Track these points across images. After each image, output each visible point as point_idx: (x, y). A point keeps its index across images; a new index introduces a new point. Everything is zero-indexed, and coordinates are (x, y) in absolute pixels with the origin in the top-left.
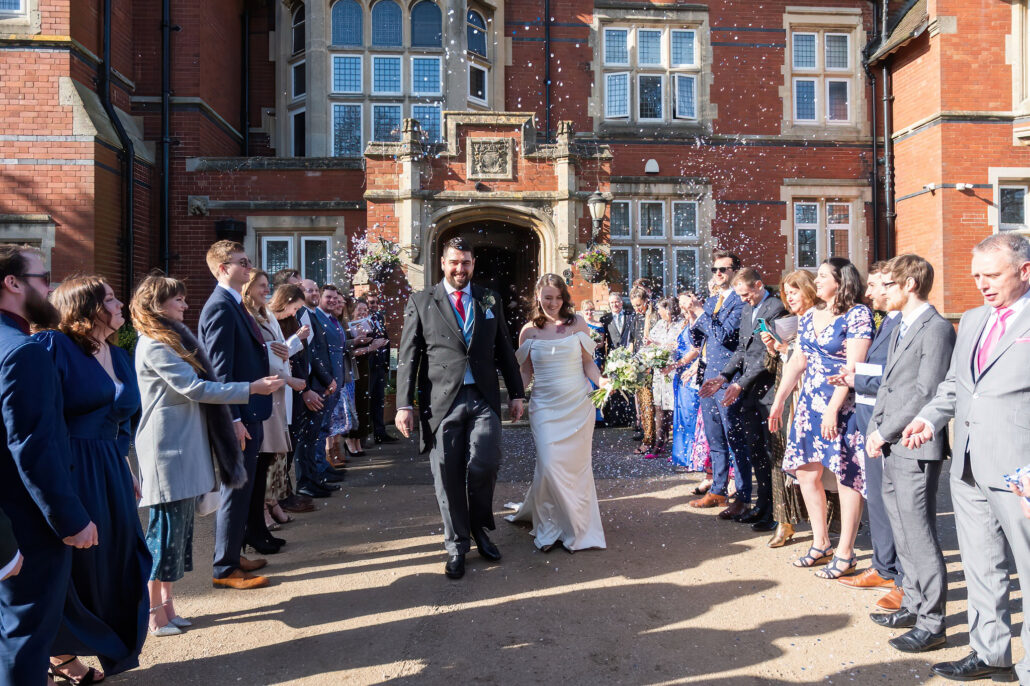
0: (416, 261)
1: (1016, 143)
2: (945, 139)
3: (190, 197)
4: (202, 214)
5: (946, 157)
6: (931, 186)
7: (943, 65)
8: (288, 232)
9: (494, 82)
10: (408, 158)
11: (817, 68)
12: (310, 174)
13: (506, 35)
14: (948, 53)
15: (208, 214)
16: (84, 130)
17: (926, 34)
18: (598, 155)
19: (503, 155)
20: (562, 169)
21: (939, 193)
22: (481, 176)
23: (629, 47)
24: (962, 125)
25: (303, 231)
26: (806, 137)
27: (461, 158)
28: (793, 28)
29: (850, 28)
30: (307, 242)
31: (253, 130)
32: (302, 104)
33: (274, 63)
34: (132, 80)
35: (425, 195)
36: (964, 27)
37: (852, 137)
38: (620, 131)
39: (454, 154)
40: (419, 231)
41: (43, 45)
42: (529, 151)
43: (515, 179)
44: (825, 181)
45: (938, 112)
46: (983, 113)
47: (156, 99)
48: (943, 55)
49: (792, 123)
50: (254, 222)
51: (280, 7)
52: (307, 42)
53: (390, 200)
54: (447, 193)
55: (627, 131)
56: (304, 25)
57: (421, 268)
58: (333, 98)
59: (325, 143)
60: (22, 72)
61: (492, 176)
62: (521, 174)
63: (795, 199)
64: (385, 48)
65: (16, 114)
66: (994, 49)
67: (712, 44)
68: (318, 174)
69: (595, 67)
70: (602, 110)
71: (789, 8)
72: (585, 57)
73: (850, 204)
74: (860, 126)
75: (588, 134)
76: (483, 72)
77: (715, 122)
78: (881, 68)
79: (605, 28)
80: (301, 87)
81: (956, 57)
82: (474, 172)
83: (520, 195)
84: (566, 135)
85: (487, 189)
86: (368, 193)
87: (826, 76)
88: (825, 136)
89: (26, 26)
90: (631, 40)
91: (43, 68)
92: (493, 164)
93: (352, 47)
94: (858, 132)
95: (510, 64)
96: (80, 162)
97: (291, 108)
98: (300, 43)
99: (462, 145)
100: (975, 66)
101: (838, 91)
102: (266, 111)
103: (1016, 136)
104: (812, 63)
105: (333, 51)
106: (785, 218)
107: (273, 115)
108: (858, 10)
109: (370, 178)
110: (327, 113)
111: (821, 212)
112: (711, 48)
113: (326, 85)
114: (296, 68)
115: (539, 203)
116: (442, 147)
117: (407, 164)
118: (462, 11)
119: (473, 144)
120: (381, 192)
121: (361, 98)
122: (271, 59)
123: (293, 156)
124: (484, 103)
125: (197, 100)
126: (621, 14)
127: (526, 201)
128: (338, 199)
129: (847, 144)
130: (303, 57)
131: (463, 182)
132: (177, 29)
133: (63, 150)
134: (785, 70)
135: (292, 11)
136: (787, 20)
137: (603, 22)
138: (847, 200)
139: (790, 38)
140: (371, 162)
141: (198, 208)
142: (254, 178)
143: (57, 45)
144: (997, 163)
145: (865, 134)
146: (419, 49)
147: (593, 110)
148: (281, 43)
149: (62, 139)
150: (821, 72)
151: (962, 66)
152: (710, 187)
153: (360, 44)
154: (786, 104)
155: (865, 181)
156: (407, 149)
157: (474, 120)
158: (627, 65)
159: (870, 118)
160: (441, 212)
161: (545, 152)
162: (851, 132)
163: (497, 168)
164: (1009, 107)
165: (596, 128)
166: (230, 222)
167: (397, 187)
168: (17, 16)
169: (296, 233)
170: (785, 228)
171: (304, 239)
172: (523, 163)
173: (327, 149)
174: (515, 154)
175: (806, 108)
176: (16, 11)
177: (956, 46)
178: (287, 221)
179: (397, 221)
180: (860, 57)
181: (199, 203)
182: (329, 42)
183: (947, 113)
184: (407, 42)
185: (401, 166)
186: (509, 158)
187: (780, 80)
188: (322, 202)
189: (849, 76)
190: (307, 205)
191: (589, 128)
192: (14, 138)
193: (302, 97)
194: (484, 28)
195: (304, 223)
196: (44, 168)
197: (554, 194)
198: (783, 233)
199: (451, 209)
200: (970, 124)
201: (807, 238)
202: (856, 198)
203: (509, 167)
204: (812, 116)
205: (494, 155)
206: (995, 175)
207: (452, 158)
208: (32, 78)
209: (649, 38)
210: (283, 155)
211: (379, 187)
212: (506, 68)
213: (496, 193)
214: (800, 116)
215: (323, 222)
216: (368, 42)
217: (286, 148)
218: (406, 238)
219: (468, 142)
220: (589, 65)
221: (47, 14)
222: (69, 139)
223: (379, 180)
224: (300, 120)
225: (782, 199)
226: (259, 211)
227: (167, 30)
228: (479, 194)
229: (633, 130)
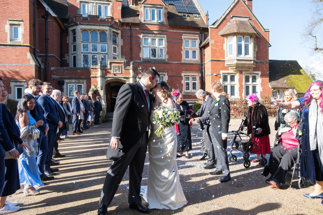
0: (101, 90)
1: (226, 66)
2: (212, 65)
3: (52, 75)
4: (55, 79)
5: (212, 68)
6: (209, 74)
7: (211, 50)
8: (73, 83)
9: (119, 50)
10: (100, 69)
11: (190, 47)
12: (78, 71)
13: (121, 39)
14: (212, 47)
15: (56, 79)
16: (33, 63)
17: (209, 43)
18: (138, 69)
19: (119, 68)
20: (131, 71)
21: (211, 75)
22: (115, 73)
23: (149, 42)
24: (215, 62)
25: (77, 83)
26: (187, 62)
27: (111, 69)
28: (184, 39)
29: (196, 39)
30: (78, 85)
31: (63, 59)
32: (75, 54)
33: (68, 44)
34: (39, 50)
35: (103, 76)
36: (216, 42)
37: (197, 62)
38: (147, 60)
39: (109, 68)
40: (102, 84)
41: (24, 46)
42: (125, 68)
43: (122, 73)
44: (191, 72)
45: (210, 59)
46: (219, 59)
47: (44, 54)
48: (211, 48)
49: (184, 59)
50: (66, 81)
51: (70, 32)
52: (76, 40)
53: (96, 77)
54: (108, 76)
55: (148, 60)
56: (75, 36)
57: (103, 91)
58: (82, 53)
59: (81, 64)
60: (19, 51)
61: (117, 73)
62: (123, 72)
63: (185, 76)
64: (94, 42)
65: (18, 60)
66: (221, 47)
67: (167, 42)
68: (80, 71)
69: (141, 46)
70: (143, 56)
71: (183, 35)
72: (139, 44)
73: (196, 77)
74: (198, 60)
75: (140, 61)
76: (116, 47)
77: (167, 59)
78: (203, 48)
79: (144, 38)
80: (75, 50)
81: (214, 48)
82: (113, 72)
83: (123, 76)
84: (132, 65)
85: (116, 75)
86: (91, 76)
87: (192, 49)
88: (190, 62)
89: (20, 42)
90: (149, 40)
91: (24, 51)
92: (117, 70)
93: (87, 42)
94: (198, 61)
95: (122, 45)
96: (32, 70)
97: (72, 54)
98: (74, 40)
99: (111, 66)
100: (218, 50)
101: (194, 52)
102: (66, 54)
103: (226, 64)
104: (189, 46)
105: (82, 43)
106: (183, 80)
107: (68, 55)
108: (198, 35)
109: (92, 73)
110: (81, 56)
111: (191, 78)
112: (167, 43)
113: (81, 50)
114: (73, 45)
115: (127, 78)
116: (107, 67)
117: (99, 70)
118: (111, 35)
119: (113, 66)
120: (94, 76)
121: (89, 53)
122: (67, 43)
123: (73, 67)
124: (116, 54)
125: (53, 55)
126: (147, 35)
127: (124, 78)
128: (84, 76)
129: (196, 64)
130: (75, 43)
131: (111, 74)
132: (49, 39)
133: (28, 67)
134: (183, 48)
135: (73, 33)
136: (183, 37)
137: (143, 36)
138: (196, 76)
139: (184, 41)
140: (92, 70)
141: (54, 78)
142: (66, 72)
143: (27, 46)
144: (222, 70)
145: (199, 62)
146: (102, 42)
147: (141, 56)
148: (70, 39)
149: (28, 65)
150: (190, 48)
151: (215, 50)
152: (166, 73)
153: (89, 41)
154: (183, 55)
155: (199, 72)
156: (99, 67)
157: (113, 61)
158: (148, 46)
159: (201, 58)
160: (107, 80)
161: (128, 68)
162: (196, 61)
163: (118, 71)
164: (224, 58)
165: (142, 60)
166: (61, 81)
167: (97, 75)
168: (18, 40)
169: (75, 83)
170: (183, 82)
171: (77, 85)
172: (123, 70)
173: (81, 65)
174: (122, 68)
175: (187, 56)
176: (18, 39)
177: (214, 46)
178: (73, 81)
179: (97, 81)
180: (198, 46)
181: (54, 77)
182: (81, 41)
183: (212, 59)
184: (99, 41)
185: (98, 70)
186: (120, 69)
187: (182, 50)
188: (81, 77)
189: (197, 49)
190: (78, 77)
191: (140, 60)
192: (18, 65)
193: (75, 52)
194: (116, 37)
195: (77, 81)
196: (24, 71)
197: (130, 76)
198: (182, 83)
199: (109, 79)
200: (216, 62)
201: (188, 84)
202: (198, 75)
203: (120, 71)
204: (189, 58)
205: (117, 68)
206: (221, 72)
207: (109, 69)
208: (22, 53)
209: (153, 40)
210: (71, 67)
211: (93, 75)
212: (122, 46)
213: (118, 76)
214: (186, 58)
215: (81, 81)
216: (90, 41)
217: (71, 65)
218: (99, 85)
219: (112, 65)
220: (140, 46)
221: (24, 40)
222: (30, 65)
223: (94, 73)
224: (75, 57)
225: (182, 76)
226: (67, 79)
227: (47, 40)
228: (114, 76)
229: (150, 60)
